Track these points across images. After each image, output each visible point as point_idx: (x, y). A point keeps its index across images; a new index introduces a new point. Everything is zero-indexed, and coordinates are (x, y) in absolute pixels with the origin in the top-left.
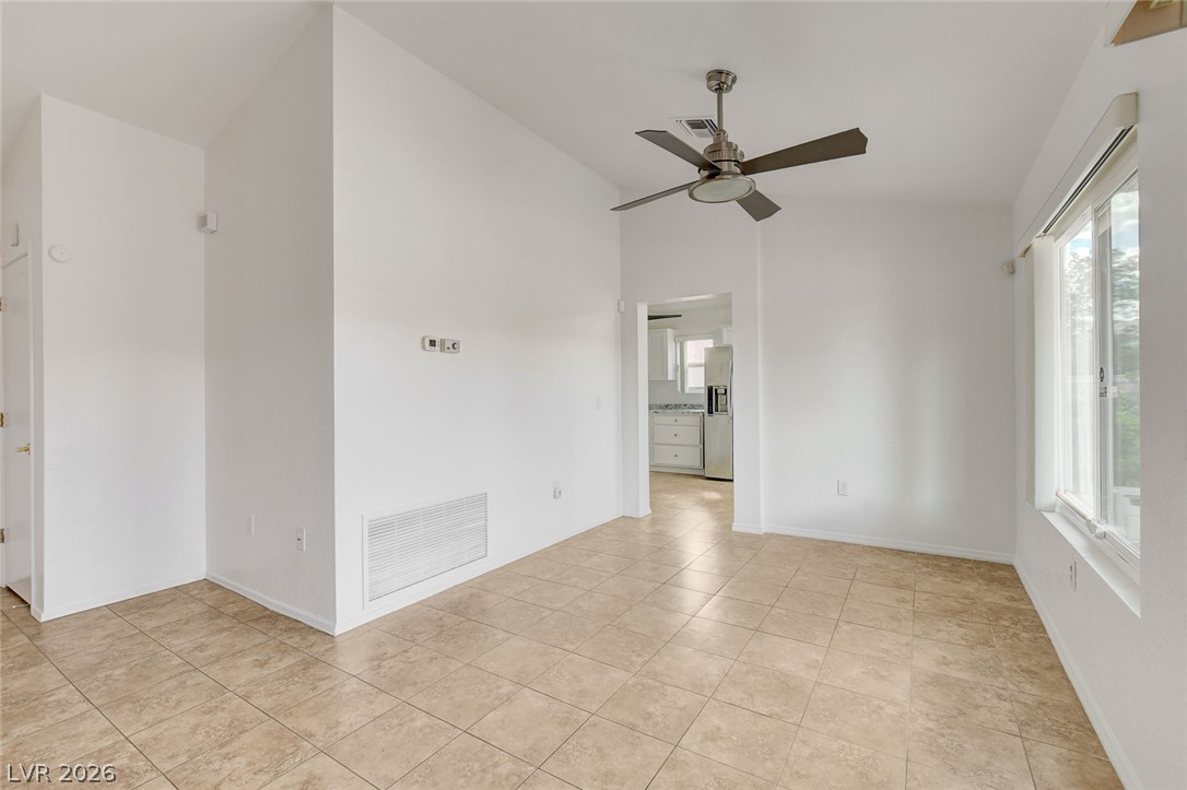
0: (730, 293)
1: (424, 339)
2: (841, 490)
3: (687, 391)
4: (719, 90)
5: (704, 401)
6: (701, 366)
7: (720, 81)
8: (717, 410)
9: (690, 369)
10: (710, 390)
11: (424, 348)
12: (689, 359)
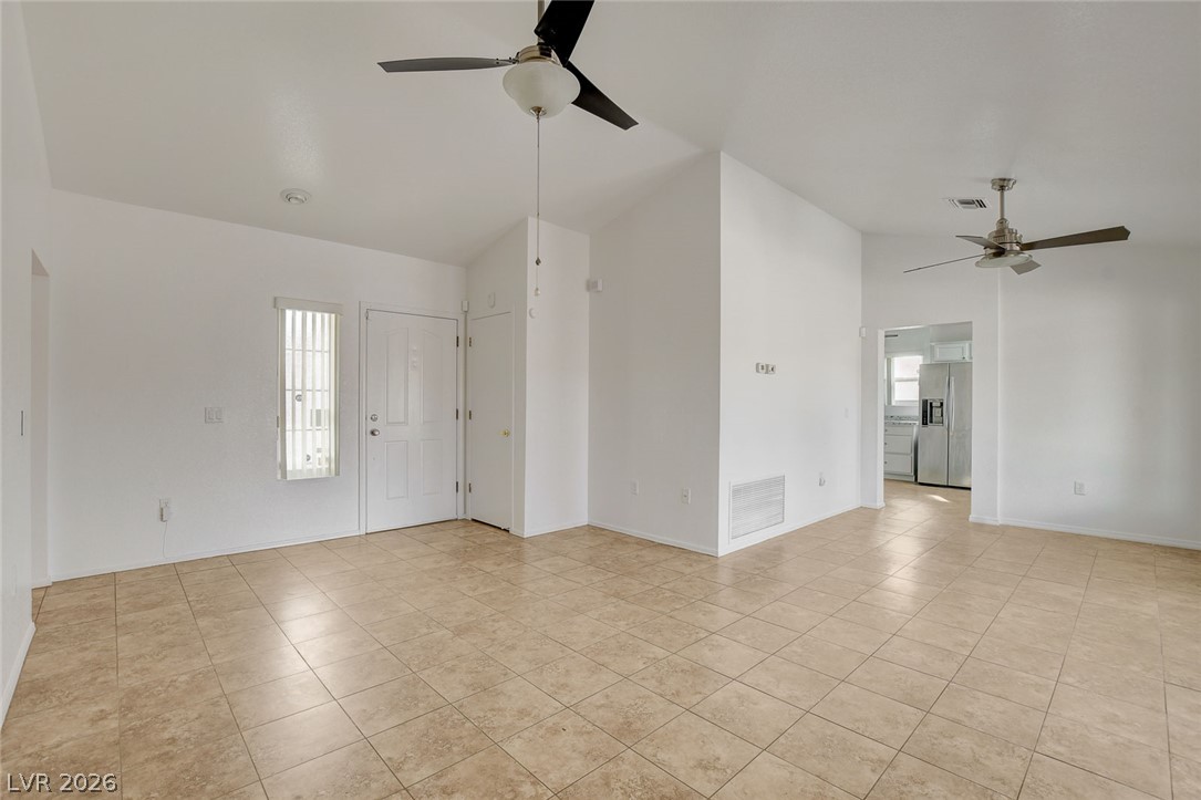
0: (971, 322)
1: (757, 365)
2: (1078, 489)
3: (893, 404)
4: (1002, 188)
5: (917, 412)
6: (915, 380)
7: (1002, 185)
8: (931, 422)
9: (897, 384)
10: (925, 403)
11: (757, 371)
12: (897, 373)
